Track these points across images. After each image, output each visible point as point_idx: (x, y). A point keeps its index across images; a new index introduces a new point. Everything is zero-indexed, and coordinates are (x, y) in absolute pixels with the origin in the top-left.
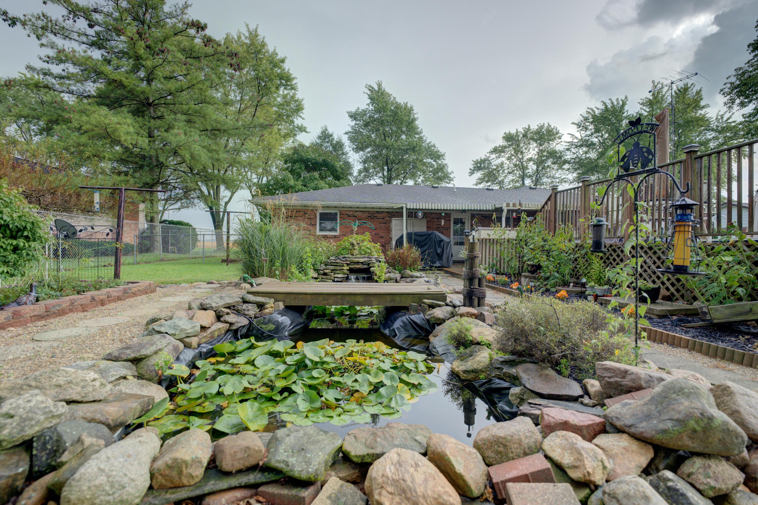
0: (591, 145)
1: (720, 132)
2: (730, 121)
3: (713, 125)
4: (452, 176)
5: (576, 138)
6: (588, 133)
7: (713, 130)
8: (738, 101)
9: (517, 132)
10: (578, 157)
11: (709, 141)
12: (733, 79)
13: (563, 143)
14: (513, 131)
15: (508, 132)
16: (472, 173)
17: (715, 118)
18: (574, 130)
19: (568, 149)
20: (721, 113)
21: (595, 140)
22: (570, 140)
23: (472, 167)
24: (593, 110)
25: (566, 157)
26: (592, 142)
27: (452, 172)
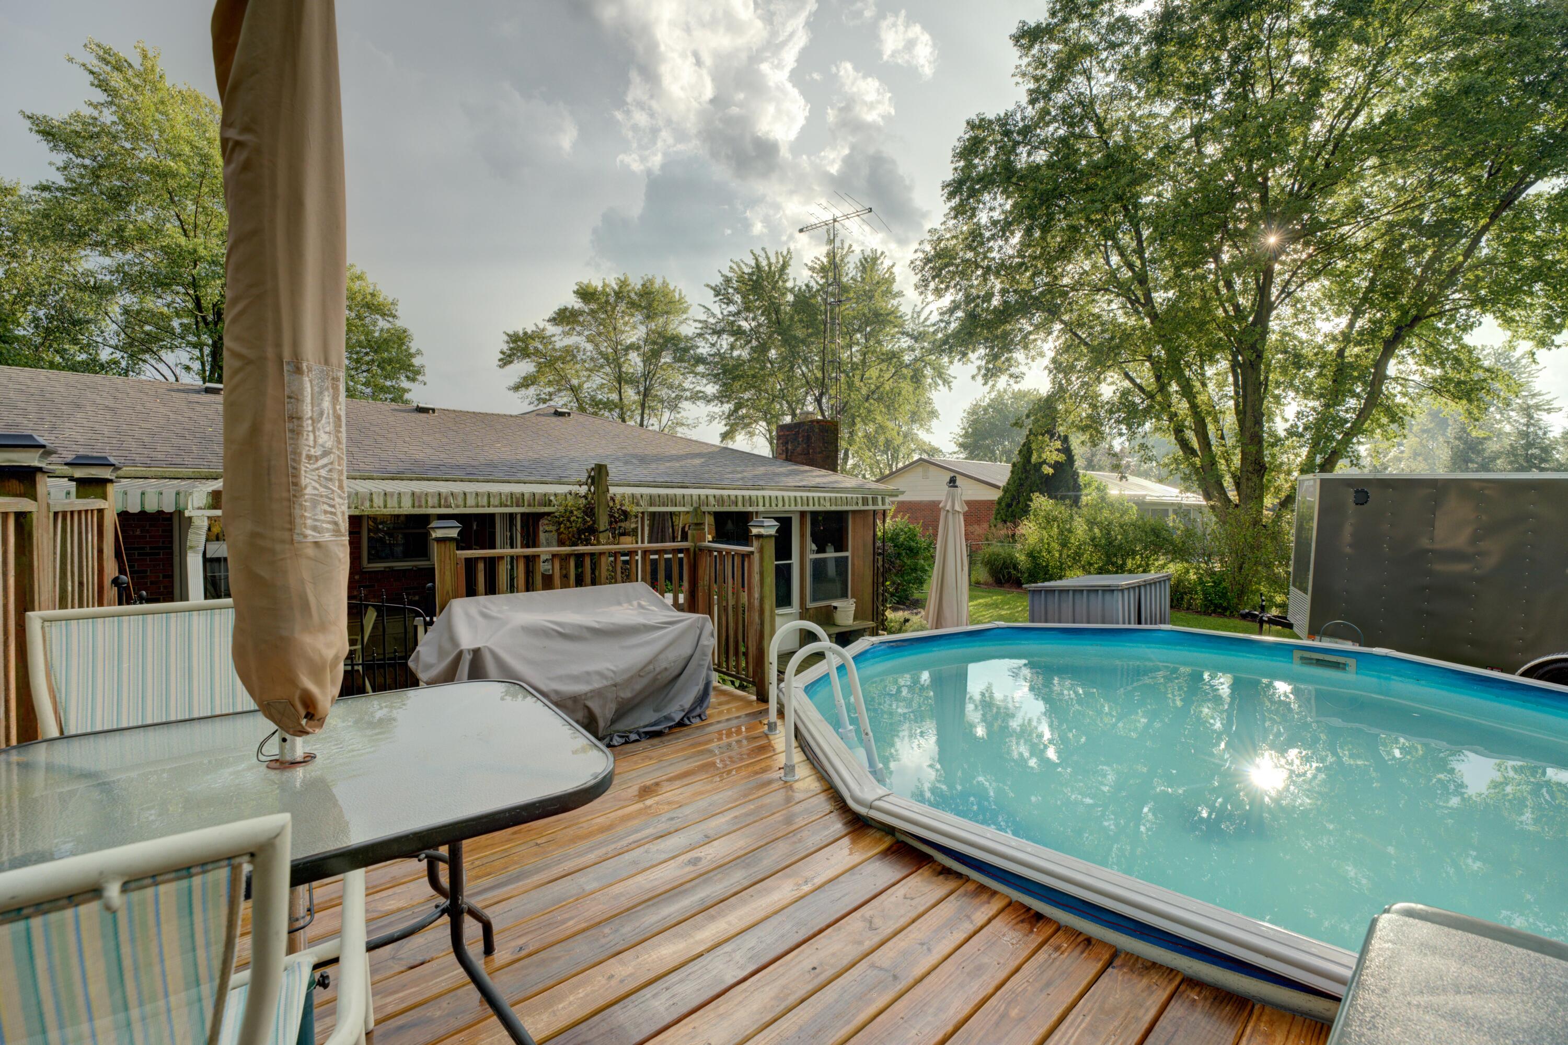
0: (738, 332)
1: (916, 339)
2: (928, 323)
3: (909, 327)
4: (416, 361)
5: (714, 316)
6: (733, 308)
7: (908, 334)
8: (932, 285)
9: (605, 285)
10: (718, 354)
11: (902, 351)
12: (928, 248)
13: (691, 322)
14: (597, 284)
15: (586, 282)
16: (506, 360)
17: (909, 317)
18: (709, 298)
19: (700, 335)
20: (917, 309)
21: (745, 325)
22: (703, 317)
23: (505, 347)
24: (739, 266)
25: (700, 351)
26: (740, 326)
27: (419, 352)
